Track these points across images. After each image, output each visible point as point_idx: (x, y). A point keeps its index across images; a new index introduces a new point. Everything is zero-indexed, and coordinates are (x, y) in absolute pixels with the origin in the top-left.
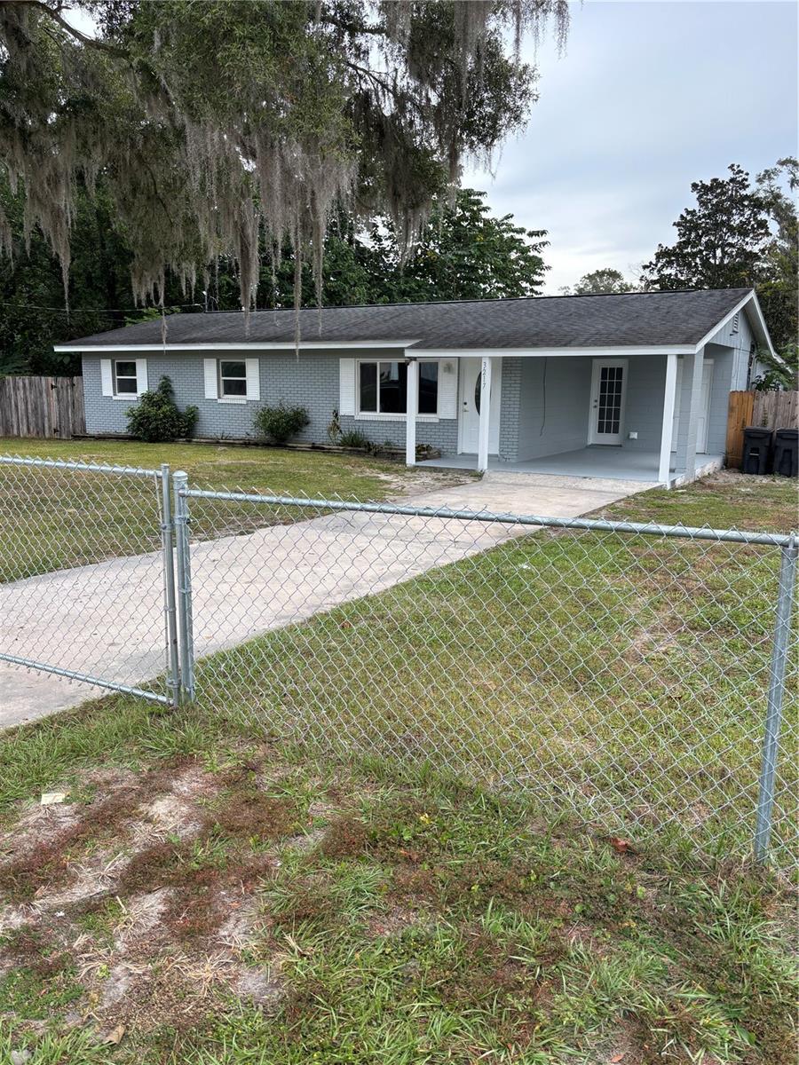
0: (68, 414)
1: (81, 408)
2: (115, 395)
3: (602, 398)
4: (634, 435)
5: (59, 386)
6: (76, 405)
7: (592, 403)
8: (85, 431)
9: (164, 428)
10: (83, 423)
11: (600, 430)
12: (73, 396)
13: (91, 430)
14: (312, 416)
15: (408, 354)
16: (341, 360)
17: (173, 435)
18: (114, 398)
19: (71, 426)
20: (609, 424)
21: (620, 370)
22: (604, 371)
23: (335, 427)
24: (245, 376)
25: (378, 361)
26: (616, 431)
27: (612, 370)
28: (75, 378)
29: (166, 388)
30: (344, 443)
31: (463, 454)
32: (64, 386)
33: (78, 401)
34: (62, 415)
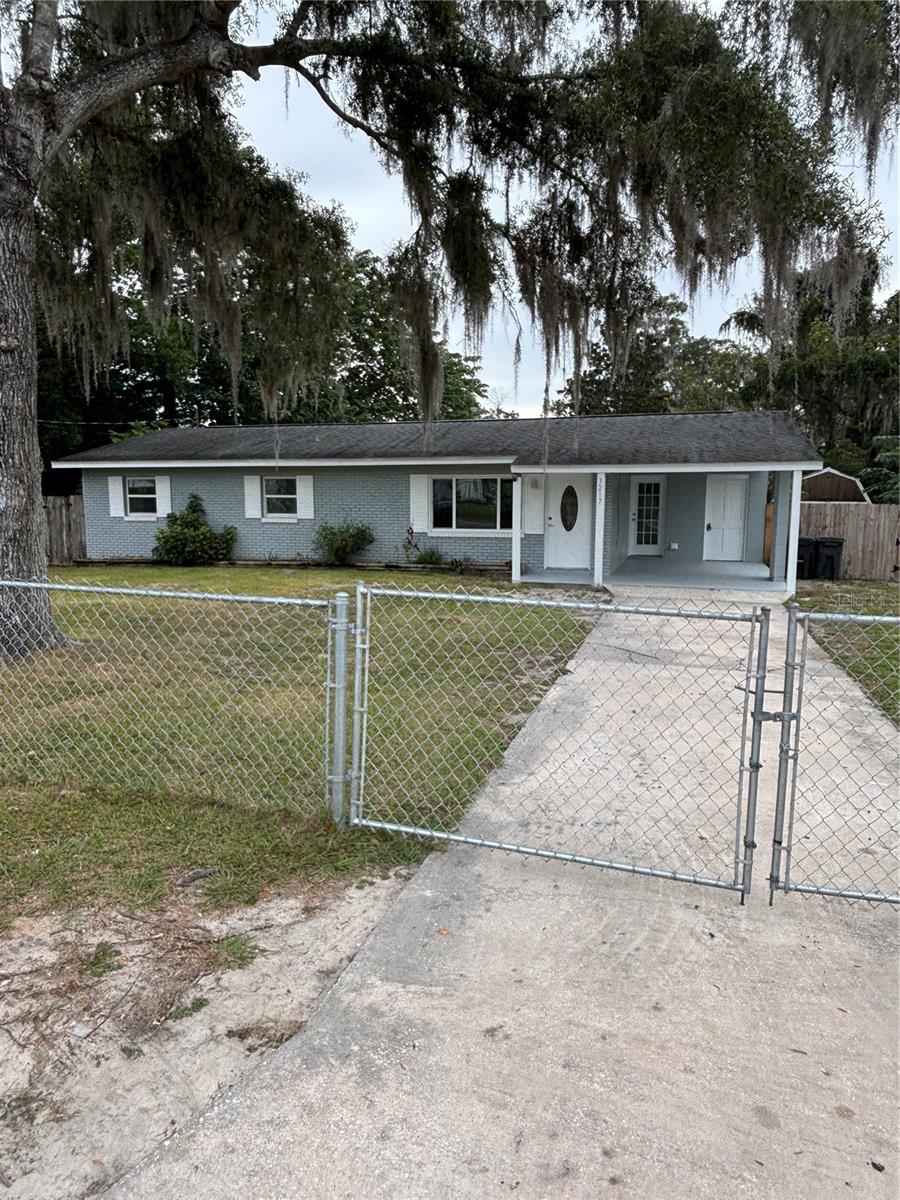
0: (62, 537)
1: (81, 529)
2: (126, 515)
3: (640, 511)
4: (675, 546)
5: (50, 506)
6: (74, 527)
7: (631, 517)
8: (85, 556)
9: (202, 551)
10: (83, 548)
11: (639, 542)
12: (68, 518)
13: (93, 554)
14: (377, 533)
15: (514, 470)
16: (412, 476)
17: (211, 557)
18: (126, 519)
19: (66, 550)
20: (647, 536)
21: (657, 486)
22: (641, 486)
23: (409, 544)
24: (295, 493)
25: (454, 478)
26: (655, 542)
27: (649, 485)
28: (72, 497)
29: (195, 506)
30: (421, 560)
31: (548, 568)
32: (57, 506)
33: (75, 522)
34: (54, 536)
